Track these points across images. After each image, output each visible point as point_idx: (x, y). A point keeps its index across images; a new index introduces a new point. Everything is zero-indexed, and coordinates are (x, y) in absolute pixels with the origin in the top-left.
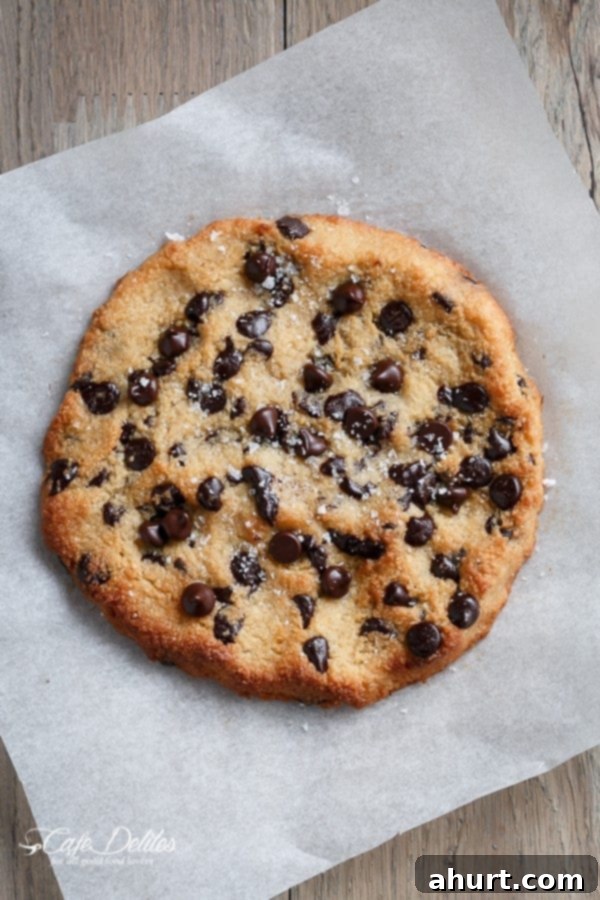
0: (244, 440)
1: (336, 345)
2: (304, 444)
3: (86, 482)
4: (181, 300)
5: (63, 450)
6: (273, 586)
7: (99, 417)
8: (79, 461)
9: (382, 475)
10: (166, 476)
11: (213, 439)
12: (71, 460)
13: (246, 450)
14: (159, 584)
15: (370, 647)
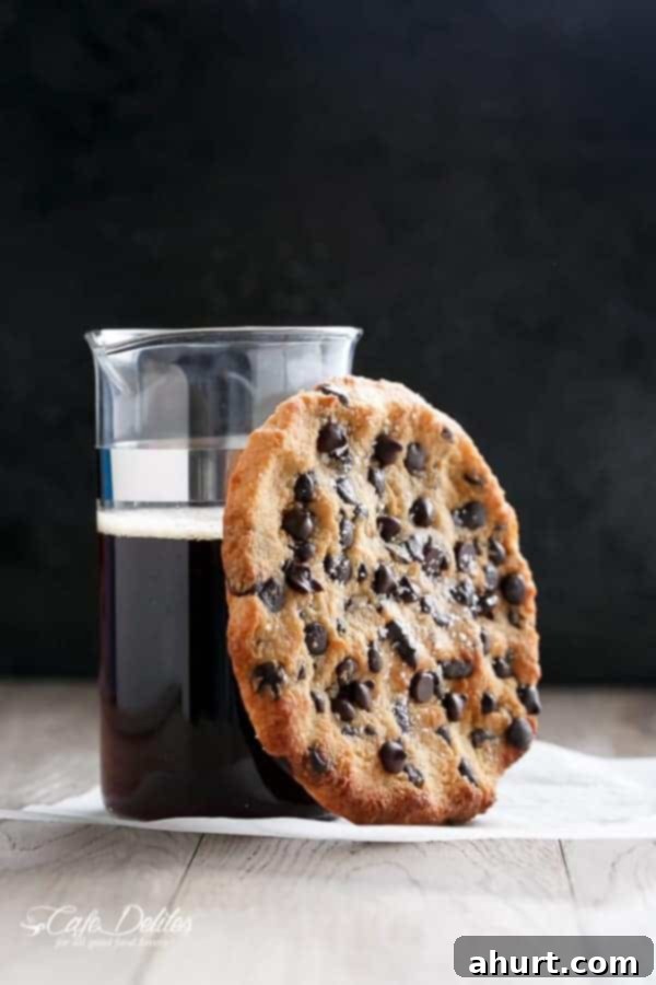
0: (376, 601)
1: (389, 494)
2: (412, 591)
3: (295, 679)
4: (288, 485)
5: (260, 656)
6: (421, 727)
7: (279, 614)
8: (283, 661)
9: (449, 601)
10: (346, 651)
11: (351, 607)
12: (275, 662)
13: (380, 610)
14: (364, 754)
15: (487, 756)
